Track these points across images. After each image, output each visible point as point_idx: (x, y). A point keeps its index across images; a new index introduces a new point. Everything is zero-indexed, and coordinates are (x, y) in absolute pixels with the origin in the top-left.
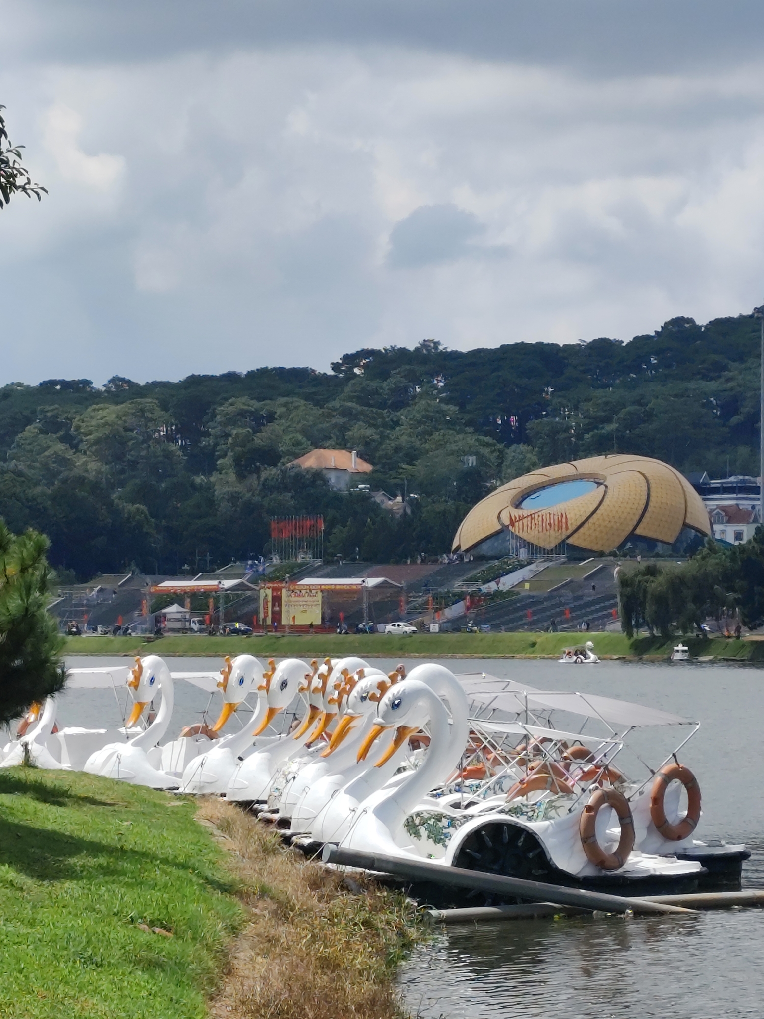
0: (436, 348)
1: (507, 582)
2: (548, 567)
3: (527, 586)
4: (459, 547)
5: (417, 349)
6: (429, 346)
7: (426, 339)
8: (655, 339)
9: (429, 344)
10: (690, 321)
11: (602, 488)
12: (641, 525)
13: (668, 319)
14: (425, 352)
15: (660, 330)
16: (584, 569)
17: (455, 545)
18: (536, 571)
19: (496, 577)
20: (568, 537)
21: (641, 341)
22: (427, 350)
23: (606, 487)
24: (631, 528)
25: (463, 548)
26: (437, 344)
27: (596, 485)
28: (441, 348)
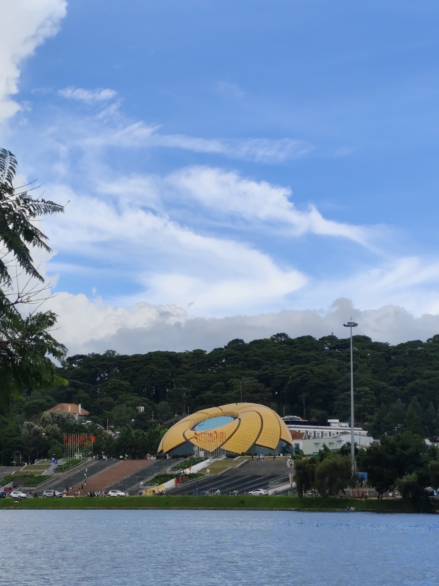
0: (114, 354)
1: (195, 469)
2: (216, 461)
3: (208, 471)
4: (162, 451)
5: (104, 355)
6: (110, 353)
7: (109, 350)
8: (225, 350)
9: (110, 352)
10: (242, 341)
11: (237, 420)
12: (259, 439)
13: (231, 340)
14: (108, 356)
15: (227, 345)
16: (237, 462)
17: (159, 450)
18: (210, 463)
19: (189, 466)
20: (222, 445)
21: (217, 351)
22: (109, 355)
23: (240, 419)
24: (254, 441)
25: (165, 451)
26: (114, 352)
27: (233, 418)
28: (116, 354)
